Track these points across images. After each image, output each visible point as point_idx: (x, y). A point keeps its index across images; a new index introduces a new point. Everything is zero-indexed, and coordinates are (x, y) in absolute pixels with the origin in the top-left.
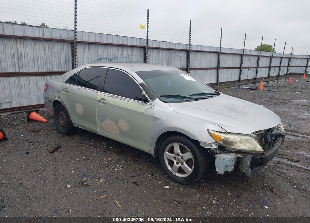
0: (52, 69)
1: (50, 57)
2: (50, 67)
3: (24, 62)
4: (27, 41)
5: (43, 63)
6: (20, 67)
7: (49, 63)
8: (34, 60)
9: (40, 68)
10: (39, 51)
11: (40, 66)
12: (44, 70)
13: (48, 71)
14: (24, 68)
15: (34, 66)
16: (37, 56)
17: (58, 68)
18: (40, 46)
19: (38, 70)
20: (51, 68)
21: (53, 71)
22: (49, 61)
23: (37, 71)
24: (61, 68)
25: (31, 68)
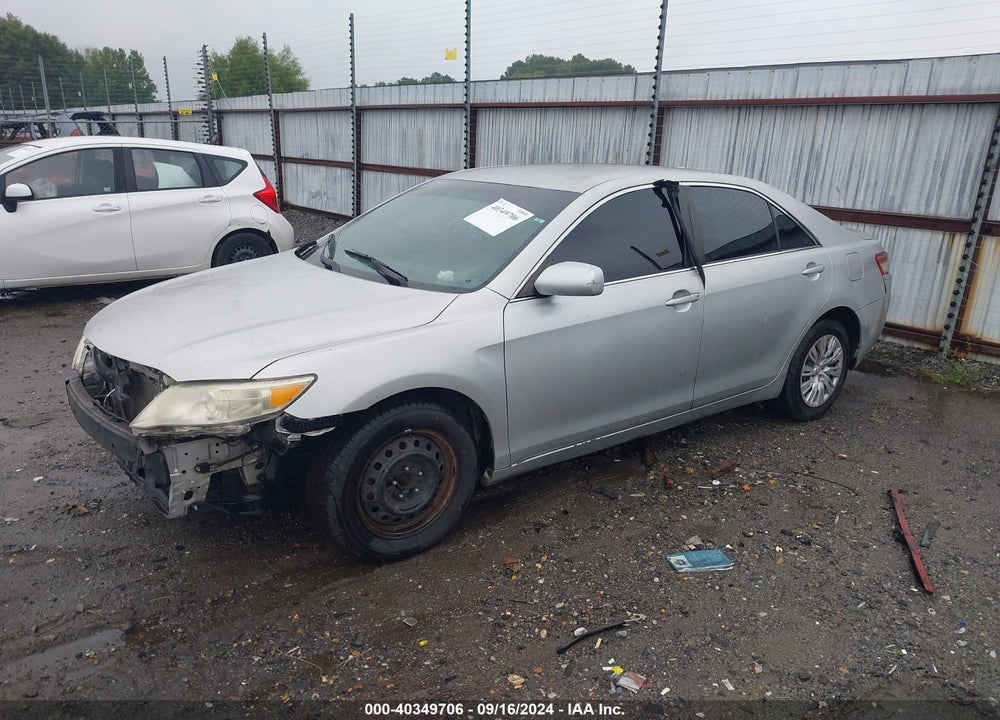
0: (901, 206)
1: (906, 162)
2: (893, 198)
3: (820, 177)
4: (848, 109)
5: (876, 183)
6: (808, 191)
7: (896, 183)
8: (850, 172)
9: (861, 197)
10: (872, 143)
11: (862, 191)
12: (872, 203)
13: (887, 210)
14: (817, 193)
15: (844, 191)
16: (863, 158)
17: (923, 202)
18: (882, 125)
19: (854, 204)
20: (897, 201)
21: (904, 211)
22: (898, 175)
23: (849, 206)
24: (938, 202)
25: (835, 194)
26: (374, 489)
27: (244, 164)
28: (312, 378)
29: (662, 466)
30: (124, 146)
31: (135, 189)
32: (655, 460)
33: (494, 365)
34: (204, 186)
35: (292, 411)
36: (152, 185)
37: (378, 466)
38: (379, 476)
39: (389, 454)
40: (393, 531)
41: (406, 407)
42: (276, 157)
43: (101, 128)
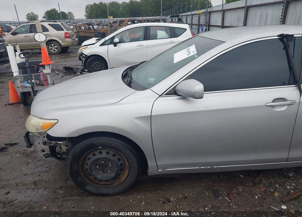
26: (88, 167)
27: (186, 30)
28: (57, 121)
29: (262, 187)
30: (148, 25)
31: (149, 39)
32: (260, 182)
33: (145, 126)
34: (171, 38)
35: (48, 132)
36: (155, 37)
37: (89, 159)
38: (89, 162)
39: (94, 155)
40: (100, 184)
41: (99, 138)
42: (222, 26)
43: (178, 20)
